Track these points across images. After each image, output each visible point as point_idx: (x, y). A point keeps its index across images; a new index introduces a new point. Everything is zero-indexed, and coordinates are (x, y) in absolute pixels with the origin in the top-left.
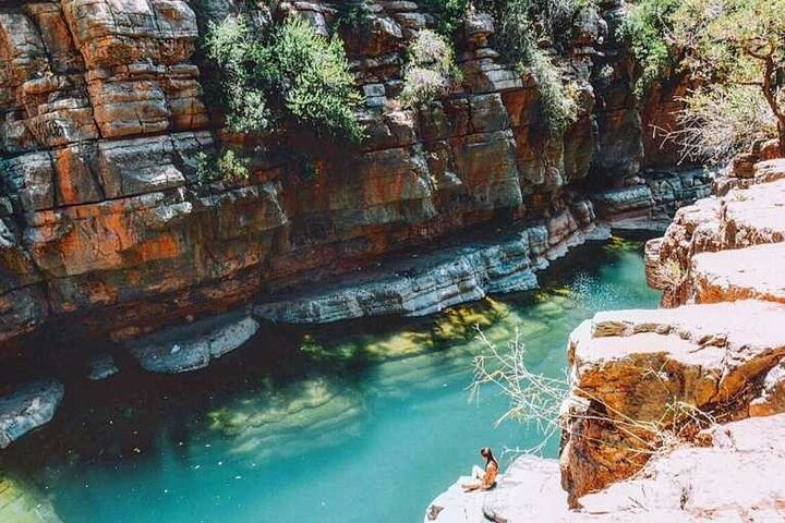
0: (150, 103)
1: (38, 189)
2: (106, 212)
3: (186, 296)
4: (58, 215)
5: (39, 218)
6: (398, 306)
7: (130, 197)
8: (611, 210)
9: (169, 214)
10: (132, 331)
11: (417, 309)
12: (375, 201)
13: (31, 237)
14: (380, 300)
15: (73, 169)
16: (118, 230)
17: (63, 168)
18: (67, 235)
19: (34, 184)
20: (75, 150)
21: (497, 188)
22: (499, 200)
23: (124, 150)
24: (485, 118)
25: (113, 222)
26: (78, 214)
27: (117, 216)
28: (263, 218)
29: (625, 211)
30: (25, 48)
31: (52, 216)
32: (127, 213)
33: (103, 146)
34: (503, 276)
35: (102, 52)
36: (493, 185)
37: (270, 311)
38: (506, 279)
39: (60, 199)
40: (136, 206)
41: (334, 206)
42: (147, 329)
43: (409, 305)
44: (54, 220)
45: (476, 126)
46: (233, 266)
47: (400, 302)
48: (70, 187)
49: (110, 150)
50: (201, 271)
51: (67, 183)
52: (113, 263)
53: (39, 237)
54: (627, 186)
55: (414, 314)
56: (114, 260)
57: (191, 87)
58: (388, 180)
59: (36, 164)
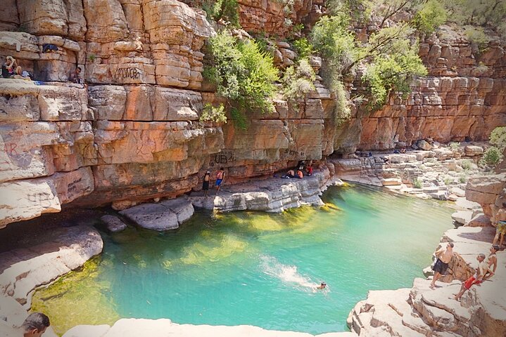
0: (185, 70)
1: (116, 107)
2: (152, 129)
3: (162, 186)
4: (123, 125)
5: (111, 125)
6: (266, 206)
7: (171, 121)
8: (342, 169)
9: (189, 134)
10: (127, 203)
11: (274, 209)
12: (259, 147)
13: (102, 136)
14: (257, 201)
15: (139, 99)
16: (156, 140)
17: (133, 97)
18: (123, 138)
19: (114, 104)
20: (144, 88)
21: (311, 149)
22: (310, 156)
23: (170, 94)
24: (312, 111)
25: (155, 135)
26: (134, 126)
27: (158, 132)
28: (213, 146)
29: (349, 171)
30: (119, 22)
31: (120, 125)
32: (166, 131)
33: (159, 88)
34: (308, 196)
35: (172, 36)
36: (309, 147)
37: (197, 201)
38: (310, 198)
39: (125, 115)
40: (173, 127)
41: (236, 147)
42: (134, 203)
43: (271, 206)
44: (120, 128)
45: (307, 115)
46: (188, 172)
47: (267, 204)
48: (134, 110)
49: (164, 92)
50: (174, 172)
51: (132, 107)
52: (147, 159)
53: (108, 137)
54: (349, 158)
55: (273, 211)
56: (148, 158)
57: (200, 66)
58: (270, 136)
59: (118, 92)
